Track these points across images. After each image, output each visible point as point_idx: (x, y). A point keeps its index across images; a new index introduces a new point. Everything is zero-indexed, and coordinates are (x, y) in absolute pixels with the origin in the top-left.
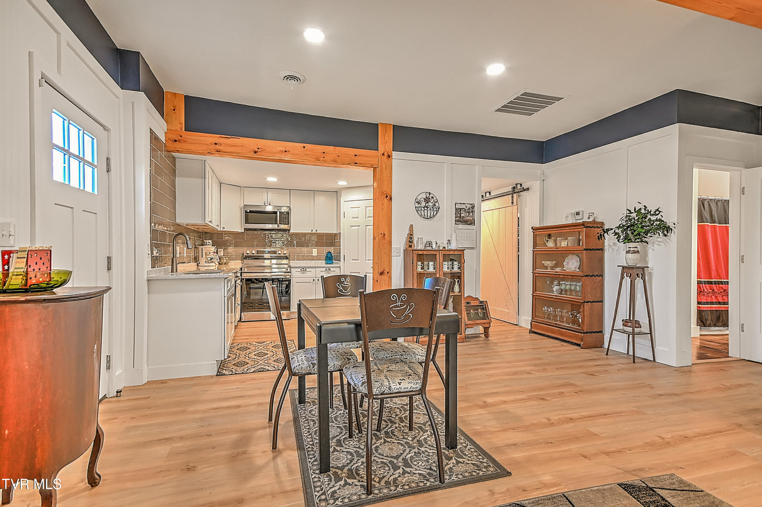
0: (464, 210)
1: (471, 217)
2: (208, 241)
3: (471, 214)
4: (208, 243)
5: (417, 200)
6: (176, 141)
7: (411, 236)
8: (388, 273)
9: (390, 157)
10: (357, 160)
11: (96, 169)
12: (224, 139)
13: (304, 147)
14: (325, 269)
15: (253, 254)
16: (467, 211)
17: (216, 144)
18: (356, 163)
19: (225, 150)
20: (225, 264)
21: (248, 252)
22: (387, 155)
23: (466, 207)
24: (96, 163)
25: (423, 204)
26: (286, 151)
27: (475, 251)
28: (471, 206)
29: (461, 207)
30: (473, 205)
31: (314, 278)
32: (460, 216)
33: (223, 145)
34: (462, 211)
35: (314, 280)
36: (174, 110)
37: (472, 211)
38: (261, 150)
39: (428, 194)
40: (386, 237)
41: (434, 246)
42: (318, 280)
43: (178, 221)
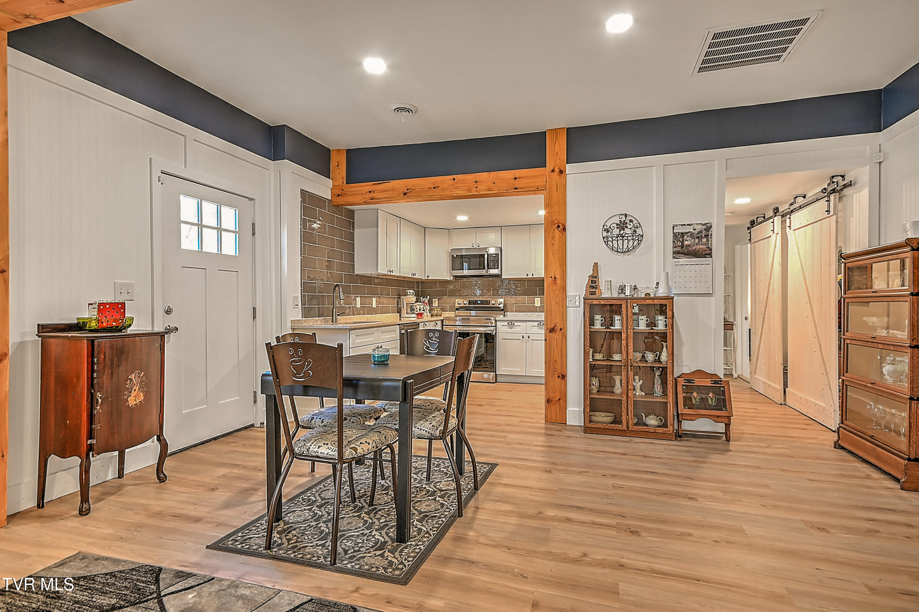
0: (689, 234)
1: (704, 244)
2: (409, 291)
3: (704, 240)
4: (409, 293)
5: (605, 227)
6: (339, 195)
7: (595, 279)
8: (561, 329)
9: (562, 173)
10: (518, 184)
11: (237, 235)
12: (377, 186)
13: (454, 179)
14: (537, 323)
15: (465, 304)
16: (695, 235)
17: (370, 192)
18: (516, 189)
19: (378, 197)
20: (437, 315)
21: (459, 302)
22: (558, 170)
23: (694, 229)
24: (237, 230)
25: (616, 231)
26: (434, 188)
27: (713, 299)
28: (704, 227)
29: (683, 231)
30: (709, 225)
31: (523, 334)
32: (683, 245)
33: (376, 192)
34: (685, 237)
35: (523, 337)
36: (338, 166)
37: (707, 236)
38: (410, 190)
39: (624, 217)
40: (558, 282)
41: (628, 293)
42: (529, 337)
43: (356, 273)
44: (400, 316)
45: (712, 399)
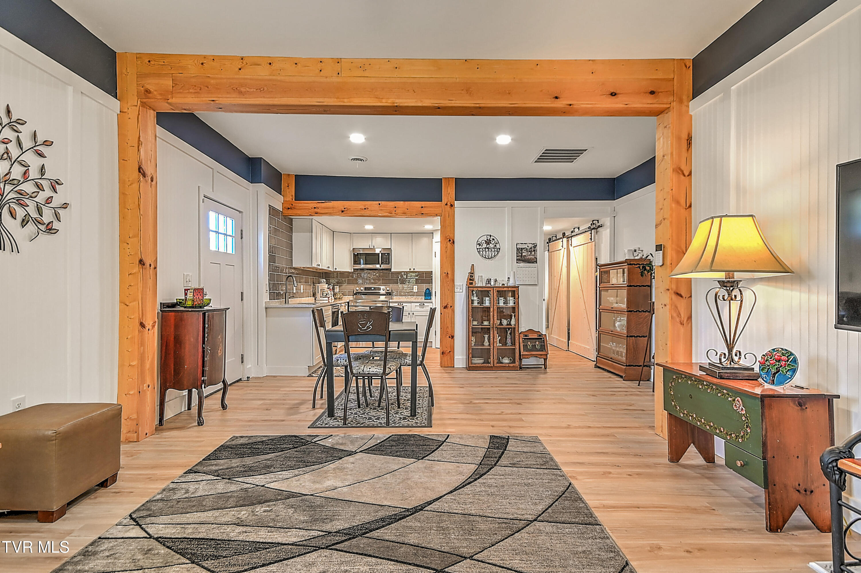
0: (525, 249)
1: (533, 255)
2: (322, 280)
3: (533, 253)
4: (322, 282)
5: (478, 242)
6: (289, 208)
7: (472, 275)
8: (451, 307)
9: (452, 206)
10: (424, 211)
11: (234, 238)
12: (320, 204)
13: (379, 204)
14: (419, 304)
15: (361, 290)
16: (528, 250)
17: (315, 208)
18: (423, 214)
19: (322, 212)
20: (339, 298)
21: (357, 289)
22: (450, 204)
23: (528, 247)
24: (234, 235)
25: (485, 246)
26: (365, 209)
27: (537, 287)
28: (533, 245)
29: (522, 247)
30: (535, 244)
31: (409, 312)
32: (522, 255)
33: (320, 208)
34: (523, 251)
35: (409, 314)
36: (288, 186)
37: (534, 251)
38: (346, 209)
39: (489, 237)
40: (449, 276)
41: (492, 283)
42: (413, 314)
43: (293, 266)
44: (315, 300)
45: (538, 346)
